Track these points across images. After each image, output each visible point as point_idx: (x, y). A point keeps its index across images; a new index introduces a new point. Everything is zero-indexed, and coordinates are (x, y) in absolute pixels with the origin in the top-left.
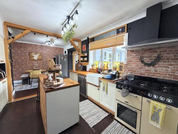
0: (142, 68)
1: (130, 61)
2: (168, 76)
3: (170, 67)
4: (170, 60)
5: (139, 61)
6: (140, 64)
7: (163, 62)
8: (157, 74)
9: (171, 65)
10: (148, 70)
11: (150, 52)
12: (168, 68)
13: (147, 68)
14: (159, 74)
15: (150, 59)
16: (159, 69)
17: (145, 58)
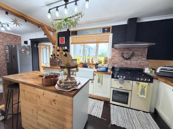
0: (122, 61)
1: (114, 56)
2: (137, 66)
3: (138, 60)
4: (139, 56)
5: (120, 57)
6: (121, 58)
7: (135, 57)
8: (132, 65)
9: (139, 59)
10: (126, 63)
11: (128, 50)
12: (138, 61)
13: (126, 61)
14: (133, 65)
15: (128, 55)
16: (133, 62)
17: (124, 54)
